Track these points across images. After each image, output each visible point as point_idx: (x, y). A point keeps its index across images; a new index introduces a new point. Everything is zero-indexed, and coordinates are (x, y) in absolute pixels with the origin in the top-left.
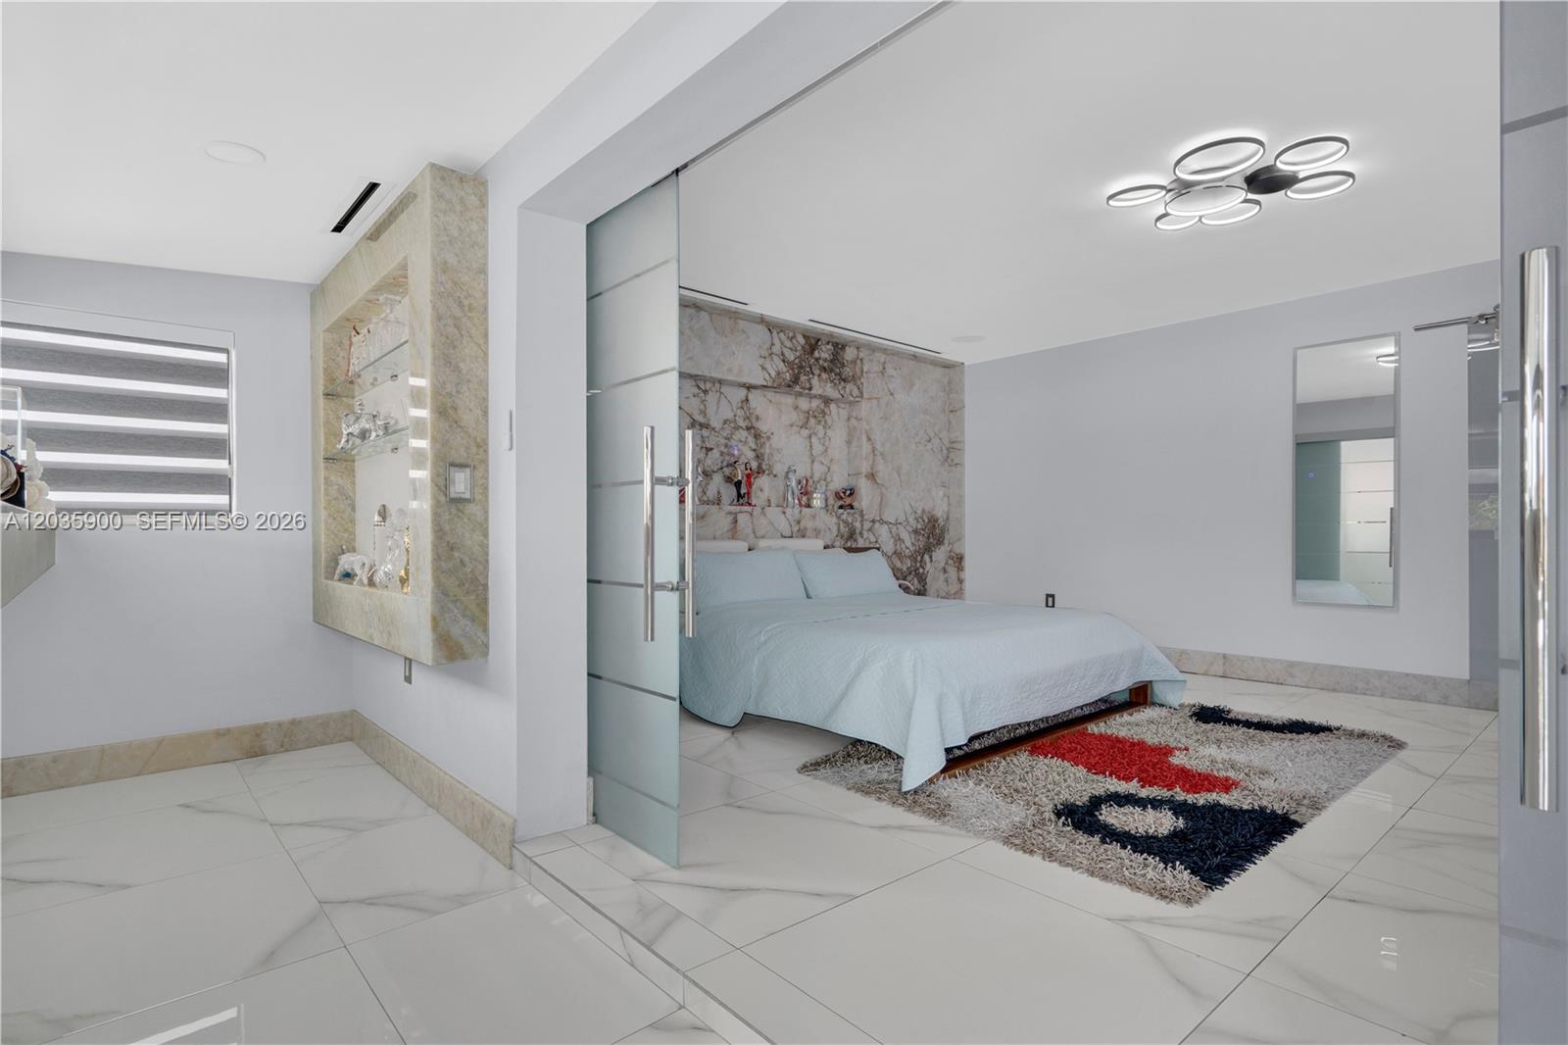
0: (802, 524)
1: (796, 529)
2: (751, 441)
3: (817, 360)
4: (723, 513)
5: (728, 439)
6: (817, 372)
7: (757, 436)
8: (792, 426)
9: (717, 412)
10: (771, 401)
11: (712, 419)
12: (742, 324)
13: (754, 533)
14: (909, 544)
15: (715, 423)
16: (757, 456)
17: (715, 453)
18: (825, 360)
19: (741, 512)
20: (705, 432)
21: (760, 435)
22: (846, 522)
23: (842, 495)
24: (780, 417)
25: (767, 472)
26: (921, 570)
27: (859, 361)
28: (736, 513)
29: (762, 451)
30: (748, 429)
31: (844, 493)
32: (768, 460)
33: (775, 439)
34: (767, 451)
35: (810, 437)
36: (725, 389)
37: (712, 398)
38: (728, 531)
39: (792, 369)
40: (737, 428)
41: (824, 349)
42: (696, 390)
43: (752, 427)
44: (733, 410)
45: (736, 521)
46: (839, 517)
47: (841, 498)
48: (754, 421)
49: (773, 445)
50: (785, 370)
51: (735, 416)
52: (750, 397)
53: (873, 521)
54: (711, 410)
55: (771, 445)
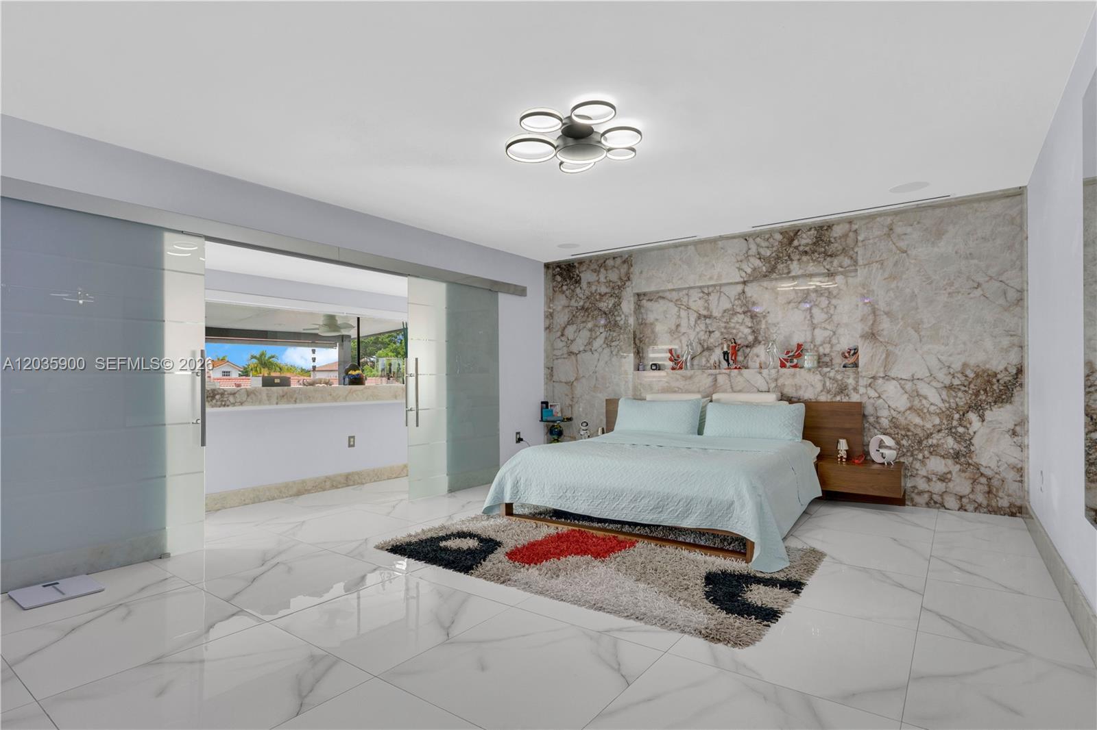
0: (779, 381)
1: (773, 385)
2: (748, 322)
3: (796, 248)
4: (705, 375)
5: (728, 323)
6: (795, 257)
7: (753, 316)
8: (789, 303)
9: (718, 305)
10: (767, 289)
11: (714, 311)
12: (720, 244)
13: (732, 388)
14: (937, 401)
15: (716, 313)
16: (754, 332)
17: (717, 334)
18: (807, 245)
19: (720, 374)
20: (708, 321)
21: (756, 316)
22: (834, 380)
23: (847, 355)
24: (777, 298)
25: (763, 342)
26: (961, 430)
27: (851, 234)
28: (716, 375)
29: (758, 327)
30: (744, 313)
31: (849, 353)
32: (765, 333)
33: (771, 319)
34: (763, 326)
35: (810, 309)
36: (724, 289)
37: (713, 298)
38: (710, 387)
39: (769, 262)
40: (736, 313)
41: (804, 236)
42: (701, 295)
43: (750, 311)
44: (731, 302)
45: (715, 380)
46: (824, 375)
47: (846, 357)
48: (750, 306)
49: (770, 321)
50: (761, 264)
51: (733, 306)
52: (747, 289)
53: (874, 378)
54: (713, 306)
55: (766, 322)
